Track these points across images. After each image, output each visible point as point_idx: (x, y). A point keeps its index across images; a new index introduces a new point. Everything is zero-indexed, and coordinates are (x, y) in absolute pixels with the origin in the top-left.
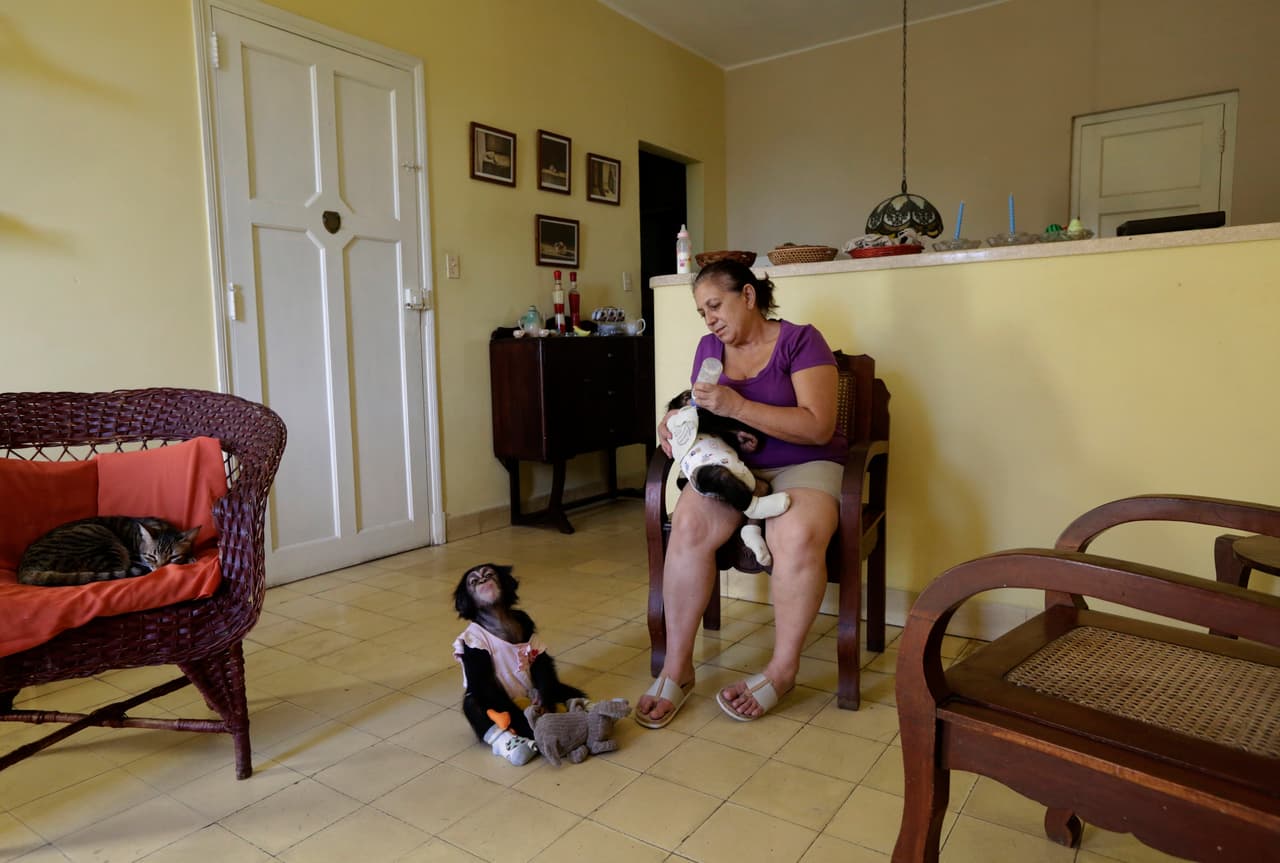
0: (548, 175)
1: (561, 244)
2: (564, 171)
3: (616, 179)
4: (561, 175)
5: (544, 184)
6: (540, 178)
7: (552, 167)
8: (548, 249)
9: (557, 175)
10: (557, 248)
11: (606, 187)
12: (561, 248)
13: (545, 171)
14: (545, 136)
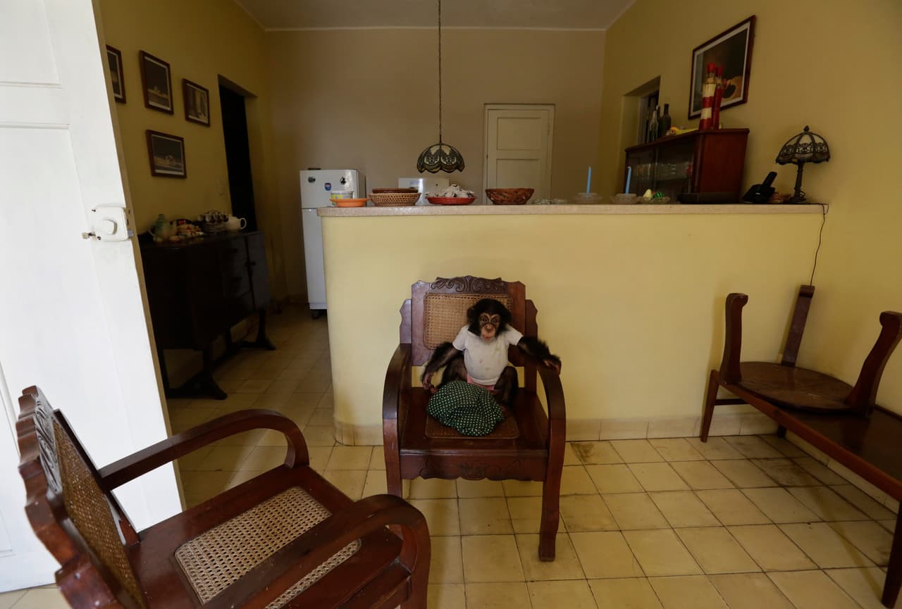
0: (153, 94)
1: (171, 157)
2: (167, 94)
3: (206, 105)
4: (164, 96)
5: (151, 103)
6: (147, 97)
7: (156, 88)
8: (159, 161)
9: (160, 95)
10: (168, 161)
11: (199, 111)
12: (171, 160)
13: (151, 91)
14: (146, 58)
